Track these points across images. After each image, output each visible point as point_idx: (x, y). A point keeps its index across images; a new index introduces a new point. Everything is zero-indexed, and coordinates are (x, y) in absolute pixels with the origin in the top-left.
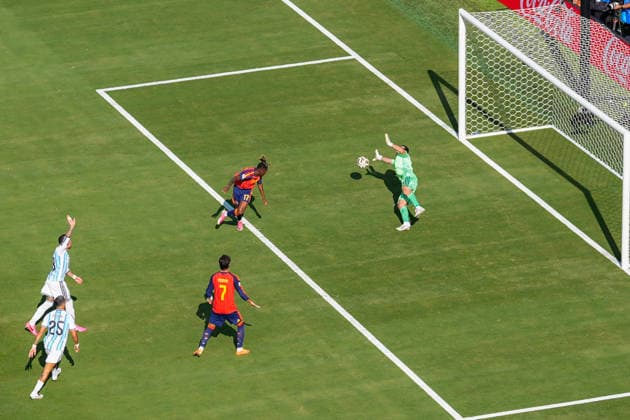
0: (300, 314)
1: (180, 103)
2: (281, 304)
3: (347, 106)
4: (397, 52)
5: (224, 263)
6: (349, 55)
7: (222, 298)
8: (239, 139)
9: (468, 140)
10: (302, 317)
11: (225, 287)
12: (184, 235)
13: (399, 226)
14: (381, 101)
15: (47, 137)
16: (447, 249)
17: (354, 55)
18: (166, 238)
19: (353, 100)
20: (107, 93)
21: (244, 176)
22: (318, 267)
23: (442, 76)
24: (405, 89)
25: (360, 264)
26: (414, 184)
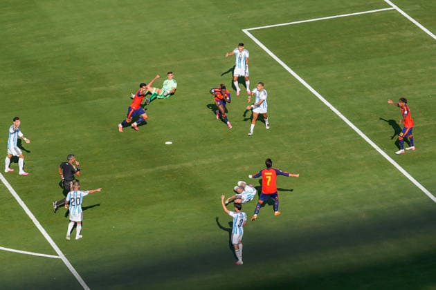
0: (362, 159)
1: (291, 37)
2: (351, 154)
3: (391, 37)
4: (421, 5)
5: (269, 164)
6: (391, 7)
7: (268, 184)
8: (327, 57)
10: (364, 162)
11: (269, 177)
12: (294, 114)
14: (411, 34)
15: (214, 57)
17: (395, 7)
19: (394, 33)
20: (249, 31)
22: (374, 132)
24: (425, 26)
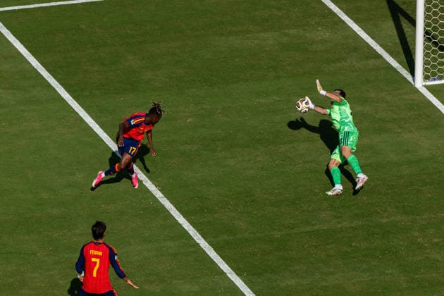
1: (82, 29)
2: (175, 282)
3: (285, 40)
7: (95, 274)
9: (425, 86)
11: (98, 261)
13: (329, 190)
16: (385, 221)
18: (45, 196)
19: (292, 32)
21: (133, 122)
22: (225, 237)
23: (403, 7)
24: (356, 21)
25: (277, 234)
26: (353, 139)
